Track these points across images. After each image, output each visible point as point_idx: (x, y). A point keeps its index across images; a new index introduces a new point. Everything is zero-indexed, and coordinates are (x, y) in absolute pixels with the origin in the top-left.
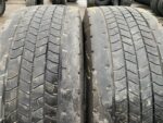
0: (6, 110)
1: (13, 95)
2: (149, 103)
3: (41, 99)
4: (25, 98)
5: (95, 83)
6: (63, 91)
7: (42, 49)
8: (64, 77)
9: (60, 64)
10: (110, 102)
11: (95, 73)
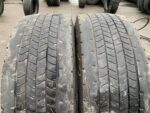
0: (17, 100)
1: (22, 89)
2: (126, 94)
3: (44, 92)
4: (31, 92)
5: (85, 79)
6: (60, 86)
7: (43, 54)
8: (61, 75)
9: (57, 64)
10: (96, 94)
11: (84, 71)
